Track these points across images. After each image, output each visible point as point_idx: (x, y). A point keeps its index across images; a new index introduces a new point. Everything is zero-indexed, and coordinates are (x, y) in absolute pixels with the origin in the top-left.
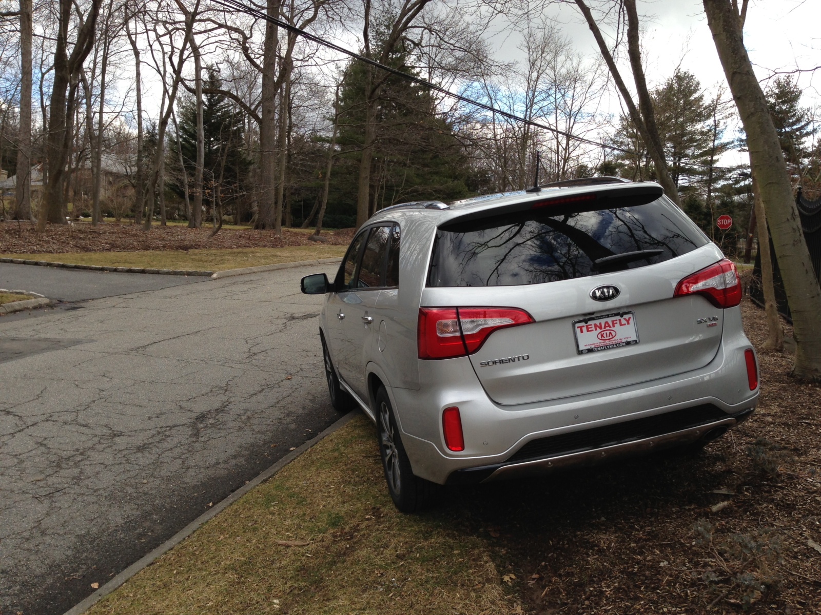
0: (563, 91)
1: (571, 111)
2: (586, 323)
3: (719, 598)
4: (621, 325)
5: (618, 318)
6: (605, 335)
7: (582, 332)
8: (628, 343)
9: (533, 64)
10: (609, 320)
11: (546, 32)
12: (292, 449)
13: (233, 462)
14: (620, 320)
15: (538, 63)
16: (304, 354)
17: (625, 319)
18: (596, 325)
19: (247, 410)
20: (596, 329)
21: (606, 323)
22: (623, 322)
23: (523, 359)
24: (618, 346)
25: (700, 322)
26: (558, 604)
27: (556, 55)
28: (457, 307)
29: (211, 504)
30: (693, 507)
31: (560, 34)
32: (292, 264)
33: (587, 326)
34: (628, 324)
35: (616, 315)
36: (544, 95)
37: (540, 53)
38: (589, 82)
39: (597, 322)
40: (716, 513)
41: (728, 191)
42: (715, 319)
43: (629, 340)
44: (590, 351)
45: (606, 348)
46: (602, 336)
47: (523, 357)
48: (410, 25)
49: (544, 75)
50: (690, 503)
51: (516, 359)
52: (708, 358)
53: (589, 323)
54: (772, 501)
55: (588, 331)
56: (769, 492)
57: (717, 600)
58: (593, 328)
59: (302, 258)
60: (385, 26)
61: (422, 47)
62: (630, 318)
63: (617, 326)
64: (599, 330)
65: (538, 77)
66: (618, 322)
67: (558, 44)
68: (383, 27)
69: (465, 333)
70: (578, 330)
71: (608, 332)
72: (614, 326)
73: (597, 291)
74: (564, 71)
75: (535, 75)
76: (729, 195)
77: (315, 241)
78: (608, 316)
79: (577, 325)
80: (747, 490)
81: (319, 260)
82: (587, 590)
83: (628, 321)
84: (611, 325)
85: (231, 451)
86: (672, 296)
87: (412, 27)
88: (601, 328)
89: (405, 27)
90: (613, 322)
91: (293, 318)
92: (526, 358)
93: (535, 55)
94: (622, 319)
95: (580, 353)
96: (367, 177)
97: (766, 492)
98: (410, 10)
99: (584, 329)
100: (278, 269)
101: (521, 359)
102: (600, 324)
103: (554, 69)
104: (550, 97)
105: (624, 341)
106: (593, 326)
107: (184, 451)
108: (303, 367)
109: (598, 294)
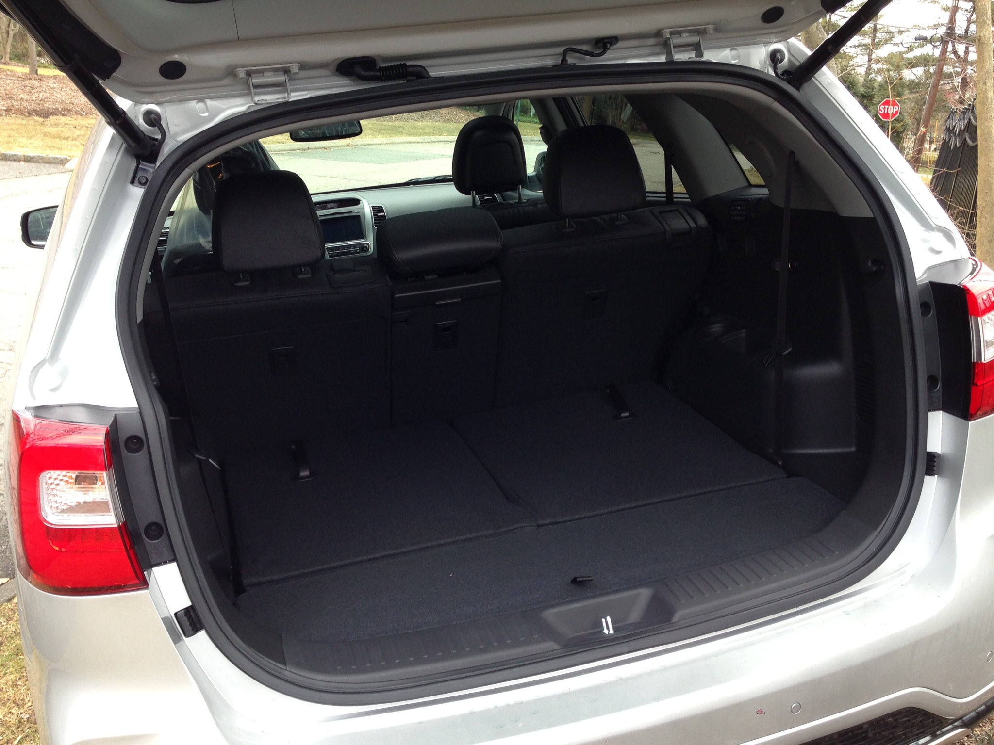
41: (897, 63)
76: (898, 68)
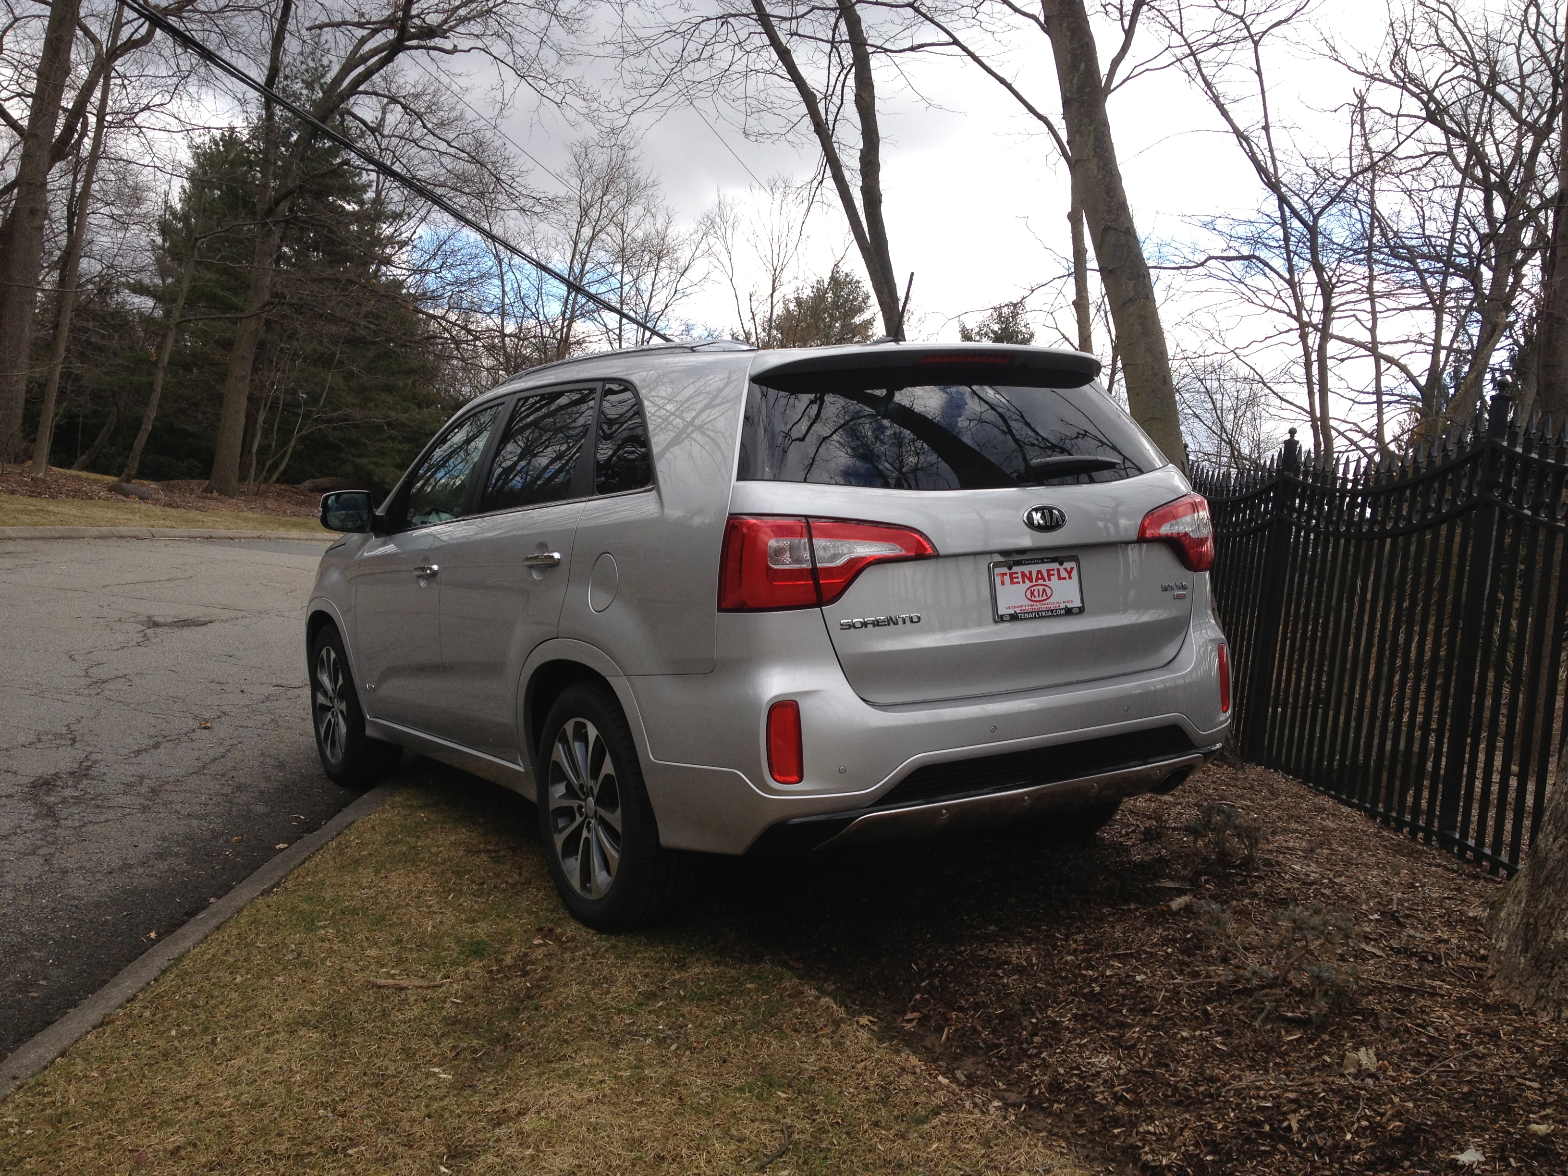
0: (635, 272)
1: (647, 311)
2: (1010, 568)
3: (1265, 1011)
4: (1060, 578)
5: (1055, 565)
6: (1036, 593)
7: (1003, 583)
8: (1069, 612)
9: (585, 212)
10: (1044, 568)
11: (614, 156)
12: (281, 846)
13: (163, 866)
14: (1058, 570)
15: (594, 213)
16: (217, 687)
17: (1066, 569)
18: (1023, 574)
19: (142, 778)
20: (1024, 582)
21: (1039, 572)
22: (1064, 574)
23: (912, 622)
24: (1053, 614)
25: (1165, 589)
26: (981, 1048)
27: (629, 201)
28: (807, 517)
29: (153, 935)
30: (1133, 906)
31: (636, 165)
32: (95, 531)
33: (1011, 574)
34: (1070, 578)
35: (1053, 560)
36: (602, 273)
37: (599, 193)
38: (683, 262)
39: (1026, 569)
40: (1177, 913)
42: (1184, 587)
43: (1070, 606)
44: (1014, 618)
45: (1038, 616)
46: (1032, 594)
47: (911, 618)
48: (361, 88)
49: (603, 236)
50: (1127, 901)
51: (900, 621)
52: (1169, 651)
53: (1015, 569)
54: (1255, 895)
55: (1012, 582)
56: (1244, 883)
57: (1263, 1015)
58: (1020, 579)
59: (112, 523)
60: (303, 81)
61: (383, 136)
62: (1072, 569)
63: (1054, 578)
64: (1028, 584)
65: (593, 238)
66: (1055, 572)
67: (634, 183)
68: (300, 85)
69: (819, 565)
70: (998, 580)
71: (1041, 588)
72: (1049, 580)
73: (1034, 513)
74: (639, 234)
75: (587, 232)
77: (127, 496)
78: (1042, 561)
79: (998, 571)
80: (1207, 882)
81: (153, 530)
82: (1025, 1023)
83: (1069, 573)
84: (1046, 578)
85: (147, 846)
86: (1135, 538)
87: (366, 93)
88: (1031, 580)
89: (353, 90)
90: (1048, 571)
91: (156, 624)
92: (915, 619)
93: (589, 196)
94: (1061, 568)
95: (1000, 619)
96: (244, 377)
97: (1239, 884)
98: (364, 59)
99: (1007, 579)
100: (64, 538)
101: (908, 621)
102: (1030, 572)
103: (621, 226)
104: (612, 280)
105: (1063, 606)
106: (1019, 575)
107: (39, 843)
108: (225, 709)
109: (1037, 517)
